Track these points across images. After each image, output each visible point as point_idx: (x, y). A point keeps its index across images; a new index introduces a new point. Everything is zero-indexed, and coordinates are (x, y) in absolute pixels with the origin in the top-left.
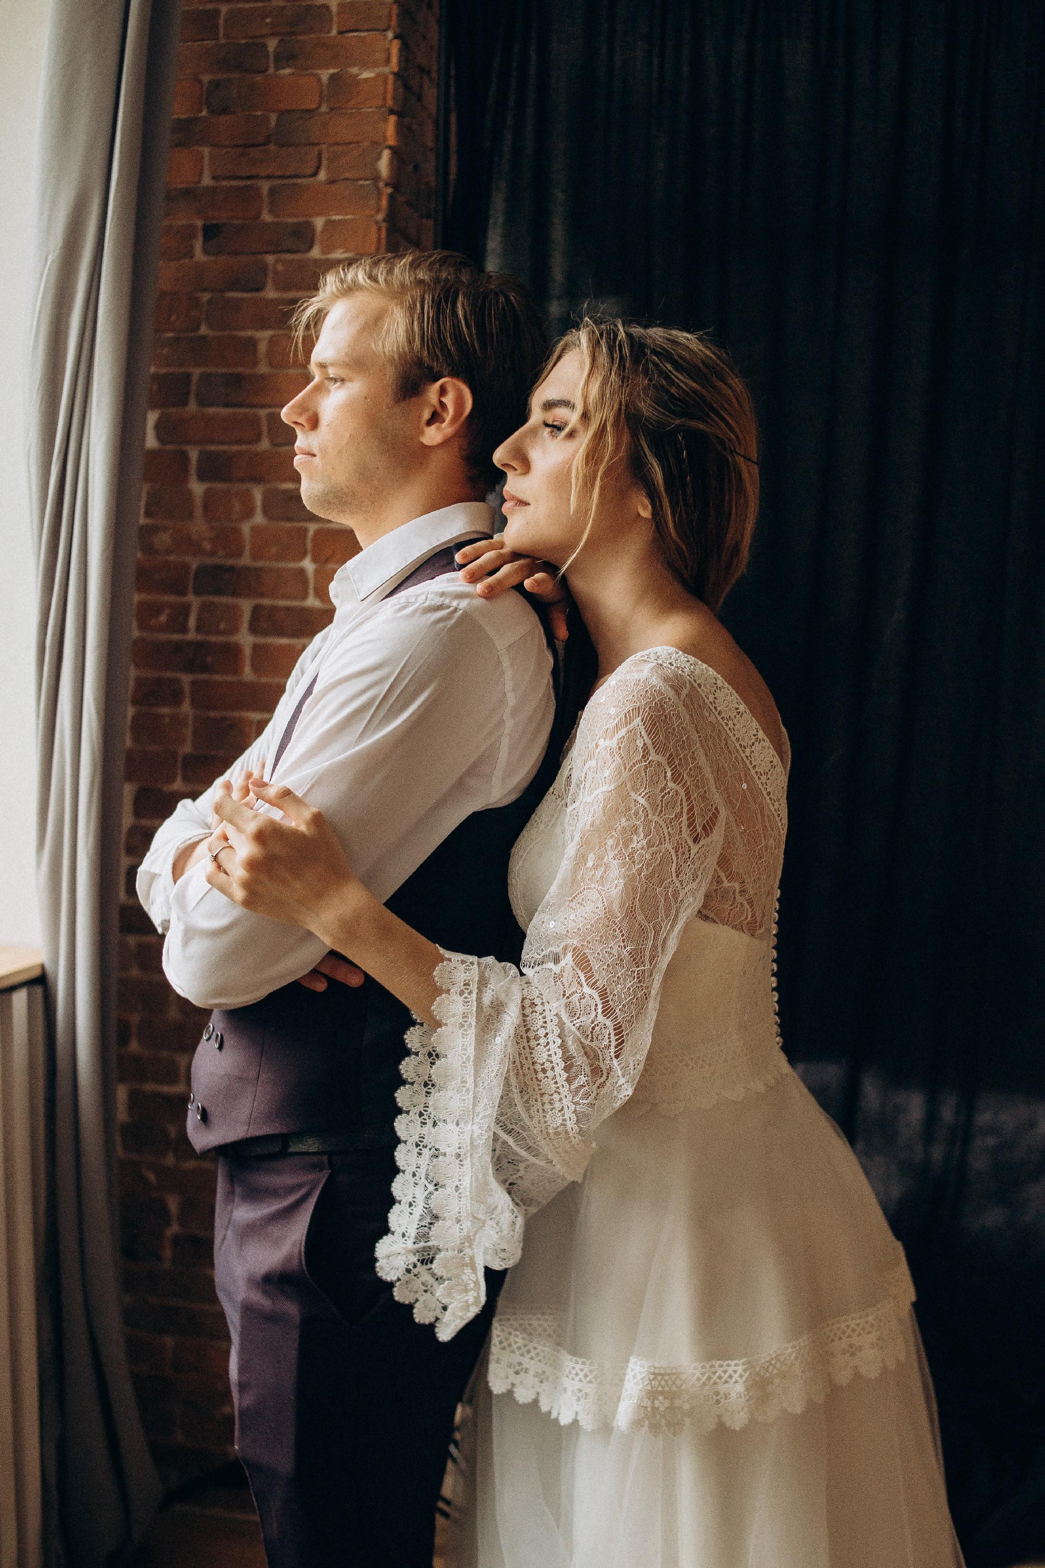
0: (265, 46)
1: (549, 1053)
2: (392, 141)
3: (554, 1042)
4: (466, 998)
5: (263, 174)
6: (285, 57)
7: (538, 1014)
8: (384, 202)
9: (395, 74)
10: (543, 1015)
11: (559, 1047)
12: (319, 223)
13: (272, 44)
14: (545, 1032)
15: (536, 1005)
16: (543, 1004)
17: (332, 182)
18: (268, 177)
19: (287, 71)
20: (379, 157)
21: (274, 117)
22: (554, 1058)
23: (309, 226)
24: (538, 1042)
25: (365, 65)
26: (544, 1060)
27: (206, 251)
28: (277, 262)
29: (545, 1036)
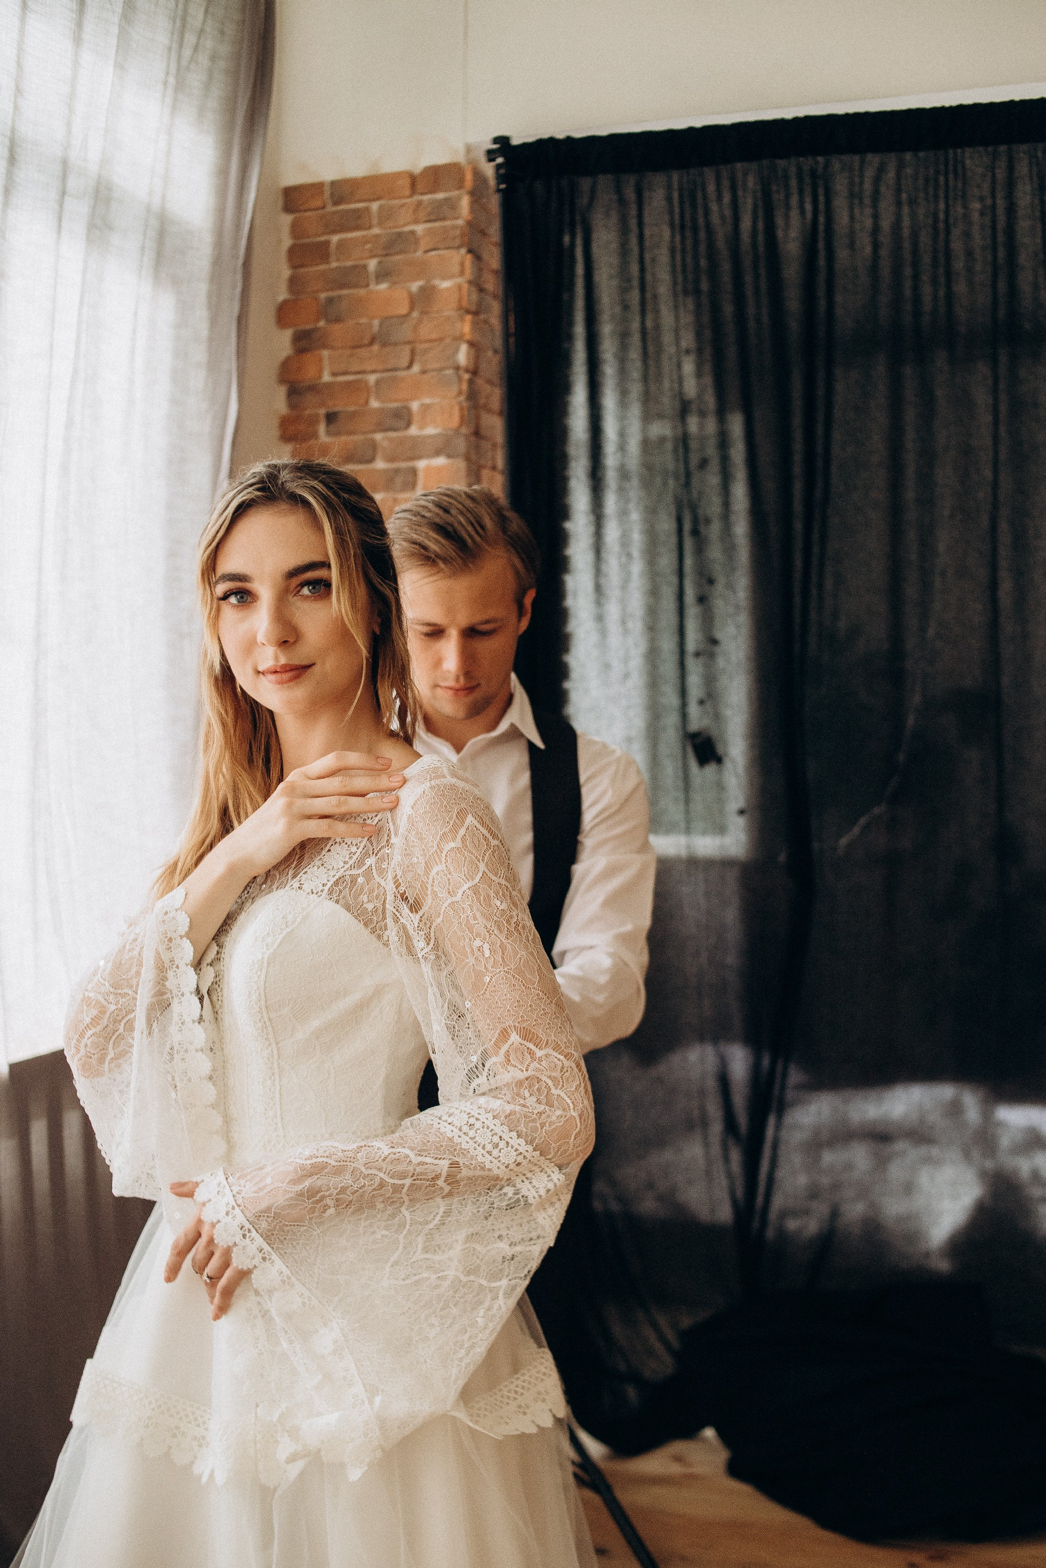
0: (365, 267)
1: (514, 1148)
2: (468, 337)
3: (511, 1138)
4: (250, 1237)
5: (369, 368)
6: (383, 274)
7: (481, 1129)
8: (465, 386)
9: (470, 282)
10: (486, 1127)
11: (518, 1138)
12: (415, 406)
13: (372, 264)
14: (498, 1137)
15: (473, 1125)
16: (477, 1119)
17: (424, 372)
18: (374, 372)
19: (383, 286)
20: (457, 351)
21: (376, 323)
22: (521, 1150)
23: (408, 409)
24: (499, 1148)
25: (444, 278)
26: (515, 1157)
27: (328, 433)
28: (384, 439)
29: (501, 1140)
